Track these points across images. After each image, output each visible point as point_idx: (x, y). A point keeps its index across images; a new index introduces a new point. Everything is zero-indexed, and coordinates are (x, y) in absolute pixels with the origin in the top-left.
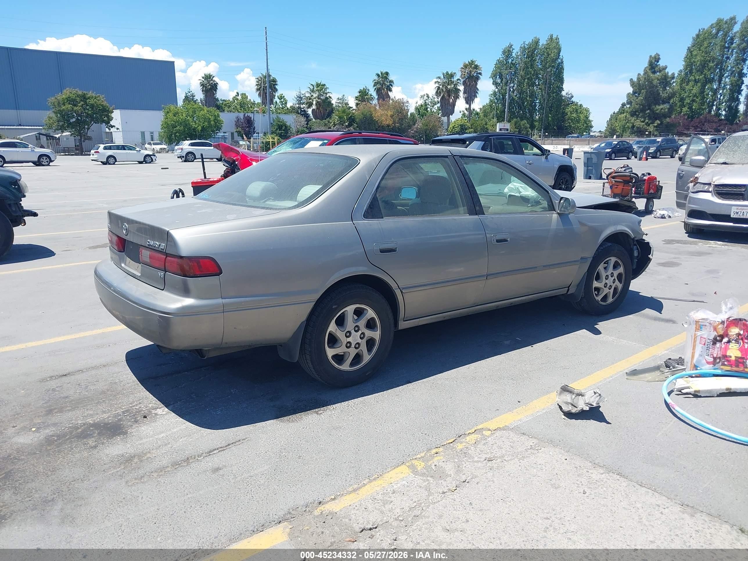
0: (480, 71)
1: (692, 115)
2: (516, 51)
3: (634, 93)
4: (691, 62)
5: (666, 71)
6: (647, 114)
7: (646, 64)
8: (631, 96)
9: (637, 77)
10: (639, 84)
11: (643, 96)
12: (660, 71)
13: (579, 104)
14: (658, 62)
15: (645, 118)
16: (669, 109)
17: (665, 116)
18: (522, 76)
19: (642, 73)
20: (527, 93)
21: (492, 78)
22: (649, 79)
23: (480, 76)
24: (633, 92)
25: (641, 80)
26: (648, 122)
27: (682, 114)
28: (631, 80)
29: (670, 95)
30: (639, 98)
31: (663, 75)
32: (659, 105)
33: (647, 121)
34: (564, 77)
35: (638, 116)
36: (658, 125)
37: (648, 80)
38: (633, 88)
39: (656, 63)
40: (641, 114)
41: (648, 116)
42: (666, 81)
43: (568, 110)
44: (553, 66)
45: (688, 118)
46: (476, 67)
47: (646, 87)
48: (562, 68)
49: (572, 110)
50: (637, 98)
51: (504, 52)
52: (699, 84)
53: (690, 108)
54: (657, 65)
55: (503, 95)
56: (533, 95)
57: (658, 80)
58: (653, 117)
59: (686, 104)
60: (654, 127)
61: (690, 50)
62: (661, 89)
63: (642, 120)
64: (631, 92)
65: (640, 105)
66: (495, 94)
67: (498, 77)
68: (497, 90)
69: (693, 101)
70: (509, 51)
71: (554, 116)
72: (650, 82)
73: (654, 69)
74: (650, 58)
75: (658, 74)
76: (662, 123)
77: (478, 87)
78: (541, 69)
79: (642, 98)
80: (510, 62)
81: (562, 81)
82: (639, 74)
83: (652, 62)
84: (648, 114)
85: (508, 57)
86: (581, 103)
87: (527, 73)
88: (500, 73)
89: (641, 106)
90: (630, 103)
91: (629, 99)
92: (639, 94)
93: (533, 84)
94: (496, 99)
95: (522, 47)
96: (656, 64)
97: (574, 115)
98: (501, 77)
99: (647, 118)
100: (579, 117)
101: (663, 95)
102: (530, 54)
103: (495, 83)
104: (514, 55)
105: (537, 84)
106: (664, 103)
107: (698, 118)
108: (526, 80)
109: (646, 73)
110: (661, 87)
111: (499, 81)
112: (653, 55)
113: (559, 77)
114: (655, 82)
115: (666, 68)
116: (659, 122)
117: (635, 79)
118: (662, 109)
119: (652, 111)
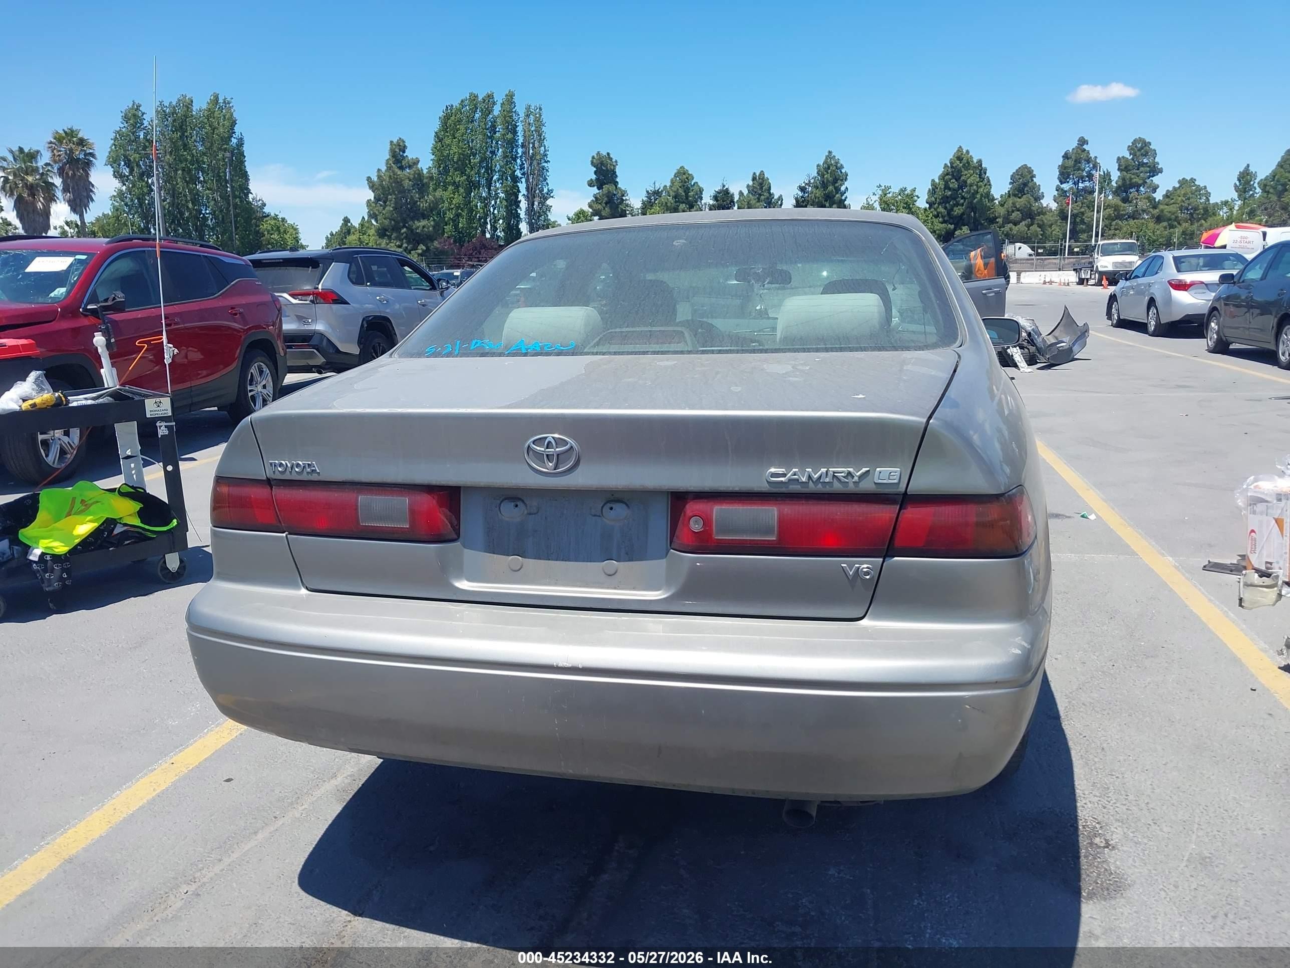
0: (91, 151)
1: (460, 239)
2: (150, 115)
3: (377, 199)
4: (443, 156)
5: (419, 166)
6: (403, 234)
7: (387, 156)
8: (373, 205)
9: (376, 174)
10: (381, 185)
11: (392, 205)
12: (410, 167)
13: (280, 217)
14: (404, 152)
15: (401, 240)
16: (434, 227)
17: (430, 238)
18: (170, 165)
19: (384, 168)
20: (185, 196)
21: (111, 165)
22: (397, 178)
23: (92, 159)
24: (375, 198)
25: (385, 180)
26: (407, 247)
27: (446, 235)
28: (369, 179)
29: (431, 205)
30: (387, 208)
31: (415, 172)
32: (418, 220)
33: (405, 245)
34: (248, 169)
35: (390, 237)
36: (423, 251)
37: (396, 182)
38: (373, 192)
39: (401, 153)
40: (394, 235)
41: (406, 238)
42: (420, 182)
43: (264, 226)
44: (225, 150)
45: (455, 242)
46: (82, 142)
47: (393, 191)
48: (242, 154)
49: (269, 228)
50: (384, 209)
51: (126, 118)
52: (461, 190)
53: (456, 226)
54: (404, 158)
55: (138, 199)
56: (196, 198)
57: (410, 181)
58: (413, 240)
59: (448, 220)
60: (419, 255)
61: (438, 137)
62: (417, 196)
63: (397, 243)
64: (373, 199)
65: (390, 219)
66: (121, 195)
67: (123, 163)
68: (124, 188)
69: (458, 215)
70: (134, 115)
71: (243, 238)
72: (398, 182)
73: (401, 162)
74: (391, 145)
75: (408, 171)
76: (428, 249)
77: (91, 179)
78: (204, 154)
79: (392, 209)
80: (142, 136)
81: (245, 176)
82: (379, 170)
83: (396, 152)
84: (405, 235)
85: (135, 127)
86: (283, 216)
87: (180, 159)
88: (125, 156)
89: (393, 222)
90: (373, 215)
91: (371, 210)
92: (385, 202)
93: (194, 180)
94: (126, 205)
95: (159, 112)
96: (402, 155)
97: (275, 236)
98: (128, 164)
99: (405, 241)
100: (283, 239)
101: (422, 205)
102: (176, 124)
103: (118, 175)
104: (146, 123)
105: (202, 179)
106: (424, 216)
107: (469, 242)
108: (180, 172)
109: (389, 168)
110: (417, 192)
111: (126, 172)
112: (395, 141)
113: (241, 170)
114: (407, 184)
115: (418, 162)
116: (424, 248)
117: (375, 178)
118: (424, 227)
119: (410, 229)
